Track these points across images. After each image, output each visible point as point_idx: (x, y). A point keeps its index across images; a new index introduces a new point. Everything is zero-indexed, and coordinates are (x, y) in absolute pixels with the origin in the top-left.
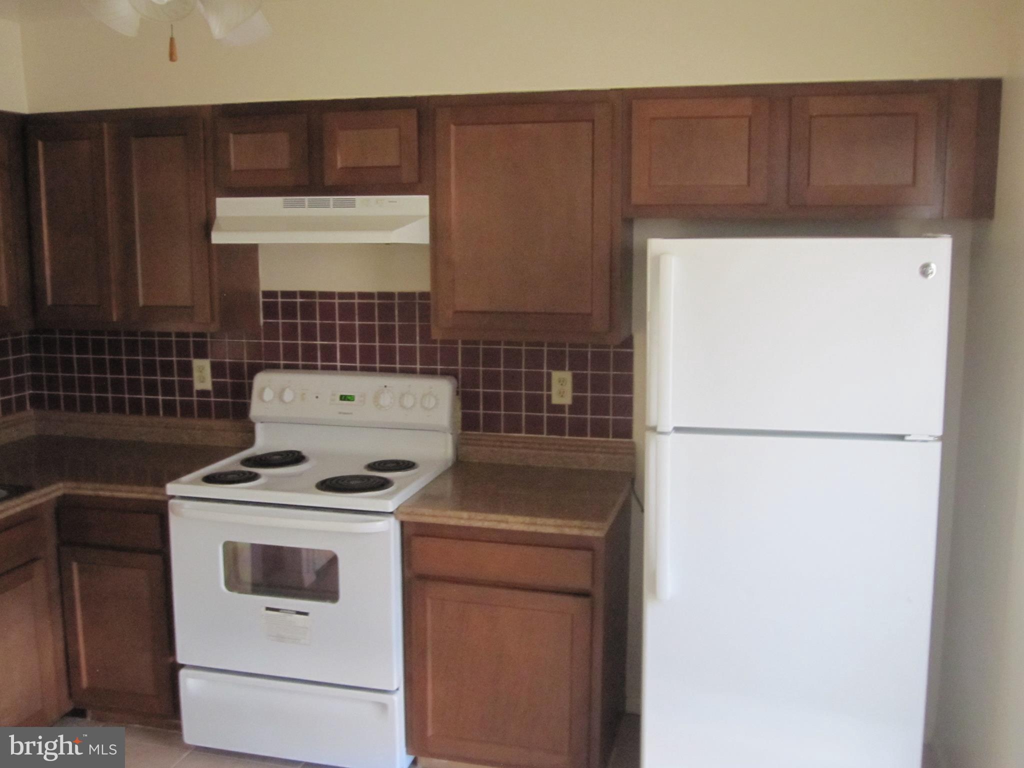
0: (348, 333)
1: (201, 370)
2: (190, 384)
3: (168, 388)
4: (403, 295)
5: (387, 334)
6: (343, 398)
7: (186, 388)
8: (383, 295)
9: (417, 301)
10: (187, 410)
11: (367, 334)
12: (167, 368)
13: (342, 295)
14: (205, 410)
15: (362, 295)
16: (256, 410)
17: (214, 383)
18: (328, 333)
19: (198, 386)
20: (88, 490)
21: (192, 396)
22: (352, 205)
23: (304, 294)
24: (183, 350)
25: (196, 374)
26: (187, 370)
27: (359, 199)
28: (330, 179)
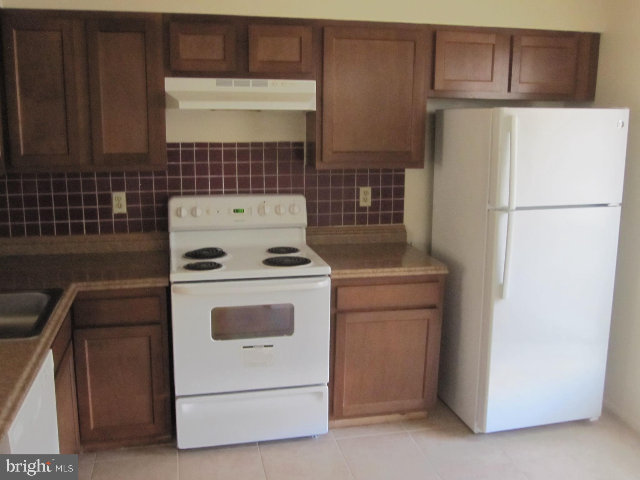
0: (230, 170)
1: (119, 199)
2: (110, 210)
3: (91, 214)
4: (268, 144)
5: (257, 169)
6: (236, 211)
7: (107, 213)
8: (254, 144)
9: (277, 147)
10: (107, 229)
11: (244, 169)
12: (90, 200)
13: (226, 145)
14: (121, 228)
15: (240, 145)
17: (128, 209)
18: (216, 170)
19: (116, 210)
21: (111, 218)
22: (266, 85)
23: (199, 145)
25: (115, 203)
26: (107, 200)
27: (270, 82)
28: (253, 68)
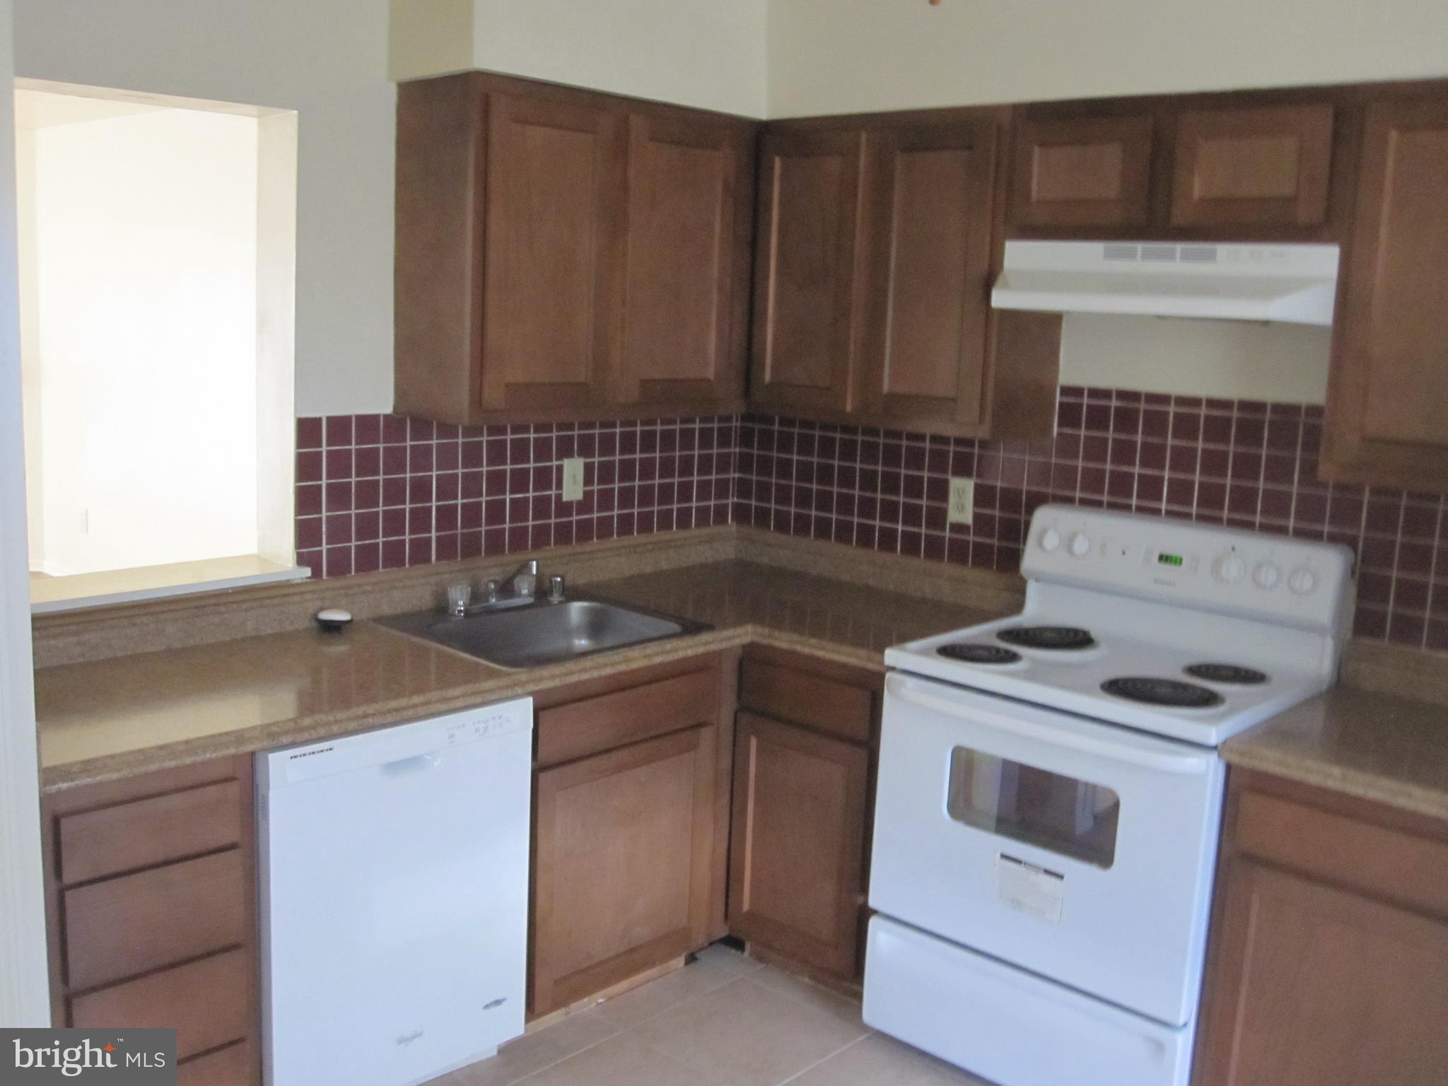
0: (1183, 460)
1: (961, 493)
2: (943, 513)
3: (912, 515)
4: (1279, 408)
5: (1247, 466)
6: (1164, 558)
7: (938, 517)
8: (1246, 406)
9: (1302, 418)
10: (934, 549)
11: (1214, 463)
12: (914, 487)
13: (1181, 401)
14: (958, 553)
15: (1212, 403)
16: (1031, 560)
17: (977, 517)
18: (1153, 456)
19: (954, 516)
20: (784, 641)
21: (943, 529)
22: (1212, 257)
23: (1124, 395)
24: (939, 462)
25: (952, 498)
26: (940, 491)
27: (1223, 250)
28: (1180, 215)
